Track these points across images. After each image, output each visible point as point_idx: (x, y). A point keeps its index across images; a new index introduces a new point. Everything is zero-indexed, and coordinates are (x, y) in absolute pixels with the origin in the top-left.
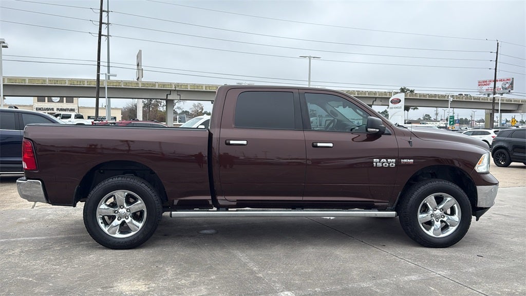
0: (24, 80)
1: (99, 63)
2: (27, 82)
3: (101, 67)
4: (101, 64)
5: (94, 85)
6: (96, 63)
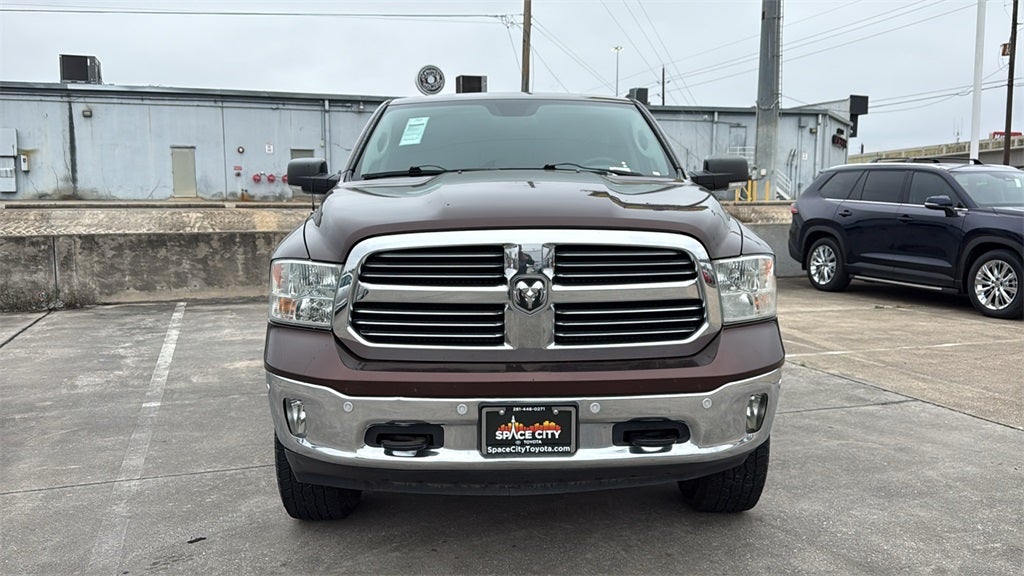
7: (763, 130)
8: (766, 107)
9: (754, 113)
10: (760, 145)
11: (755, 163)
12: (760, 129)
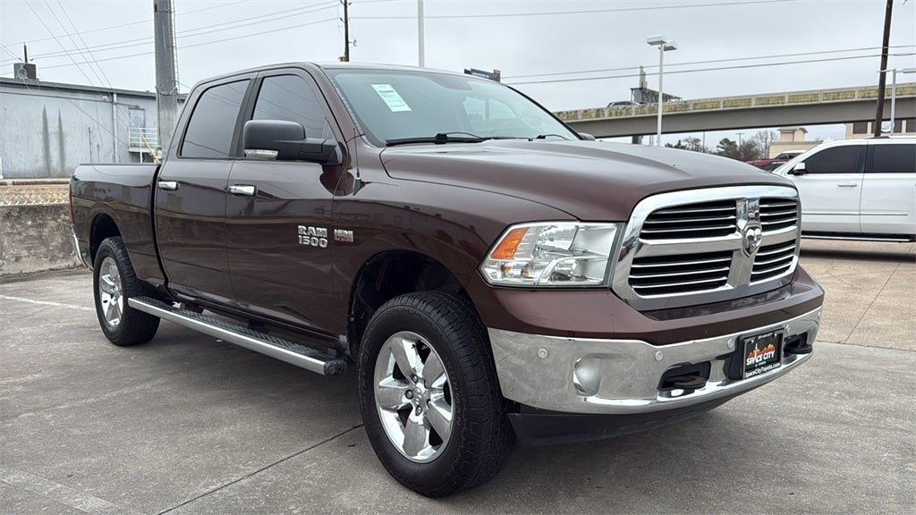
0: (783, 98)
1: (885, 51)
2: (786, 100)
3: (889, 57)
4: (890, 52)
5: (875, 96)
6: (880, 52)
7: (164, 113)
8: (166, 93)
9: (155, 98)
10: (163, 127)
11: (160, 144)
12: (162, 113)
